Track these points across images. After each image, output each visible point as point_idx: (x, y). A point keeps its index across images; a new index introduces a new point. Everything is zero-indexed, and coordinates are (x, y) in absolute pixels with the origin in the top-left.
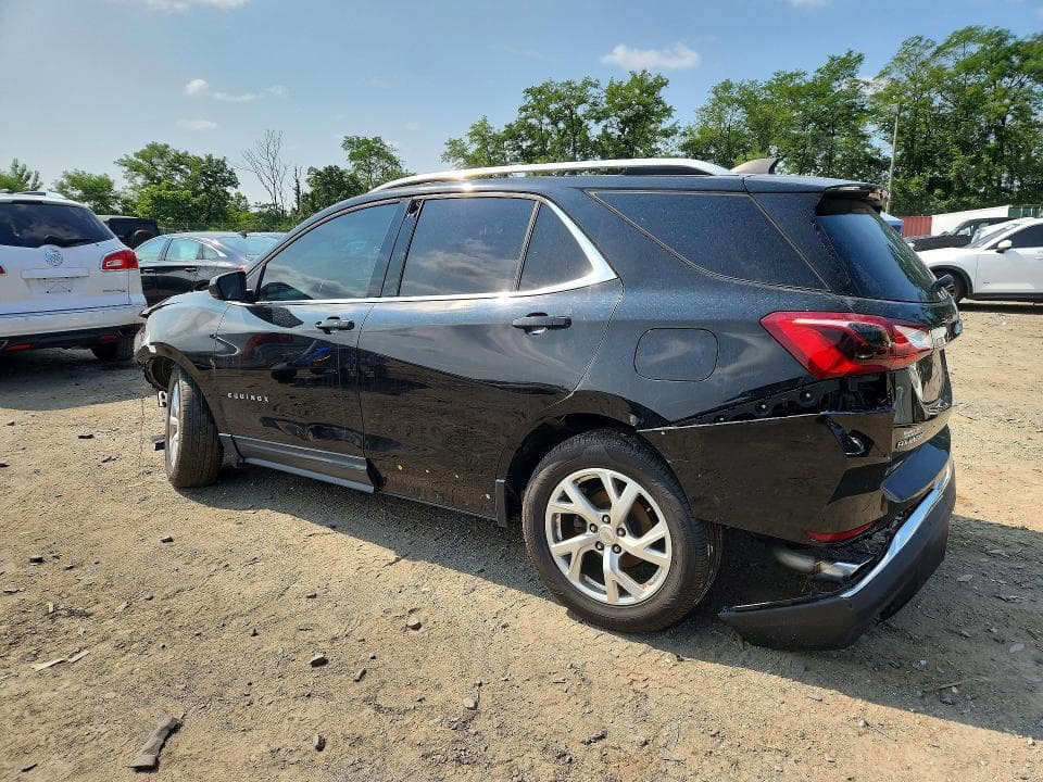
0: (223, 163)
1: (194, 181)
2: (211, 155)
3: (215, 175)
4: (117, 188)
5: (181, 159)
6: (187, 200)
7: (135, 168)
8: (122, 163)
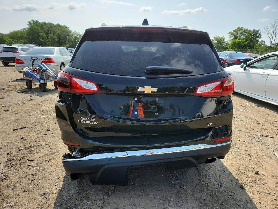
0: (258, 31)
1: (248, 37)
2: (255, 29)
3: (255, 35)
4: (226, 40)
5: (245, 31)
6: (243, 43)
7: (232, 34)
8: (230, 33)
